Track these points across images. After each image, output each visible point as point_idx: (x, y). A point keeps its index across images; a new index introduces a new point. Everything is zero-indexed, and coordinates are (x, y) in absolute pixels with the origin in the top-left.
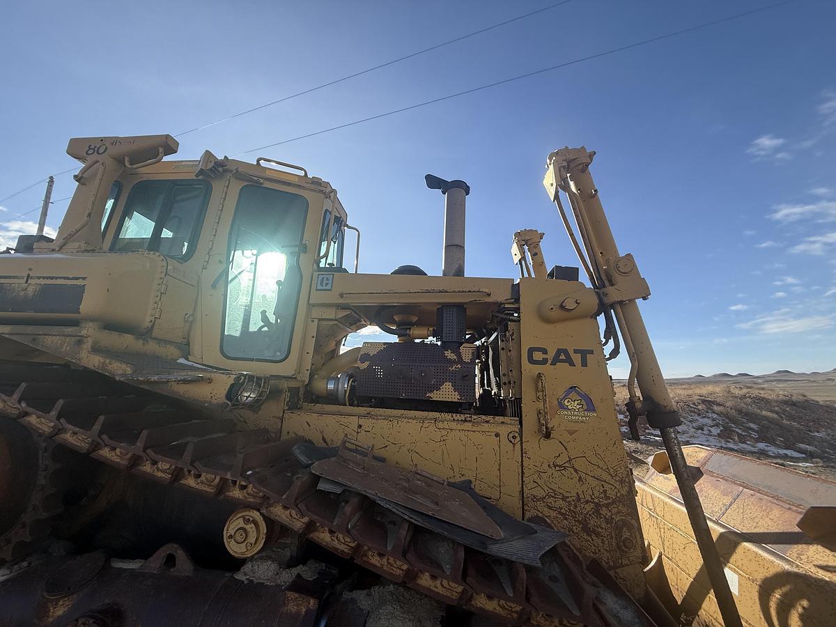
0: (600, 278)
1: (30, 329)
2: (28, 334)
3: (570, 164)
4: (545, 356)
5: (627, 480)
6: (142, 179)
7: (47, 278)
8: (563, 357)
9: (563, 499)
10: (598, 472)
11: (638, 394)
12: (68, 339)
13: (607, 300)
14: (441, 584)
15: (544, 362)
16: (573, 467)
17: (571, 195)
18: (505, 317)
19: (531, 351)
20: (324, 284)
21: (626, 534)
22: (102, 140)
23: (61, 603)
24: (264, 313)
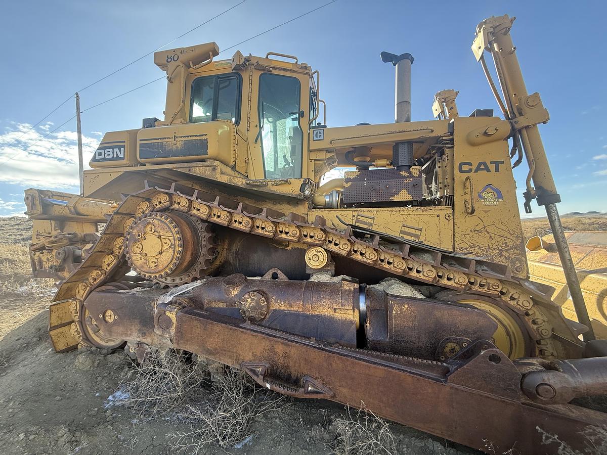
0: (512, 112)
1: (186, 165)
2: (185, 167)
3: (495, 30)
4: (470, 167)
5: (521, 236)
6: (197, 77)
7: (186, 137)
8: (482, 167)
9: (479, 248)
10: (502, 233)
11: (533, 186)
12: (207, 168)
13: (517, 126)
14: (423, 274)
15: (470, 171)
16: (486, 231)
17: (495, 53)
18: (442, 146)
19: (461, 165)
20: (318, 137)
21: (518, 264)
22: (174, 51)
23: (235, 289)
24: (284, 157)
